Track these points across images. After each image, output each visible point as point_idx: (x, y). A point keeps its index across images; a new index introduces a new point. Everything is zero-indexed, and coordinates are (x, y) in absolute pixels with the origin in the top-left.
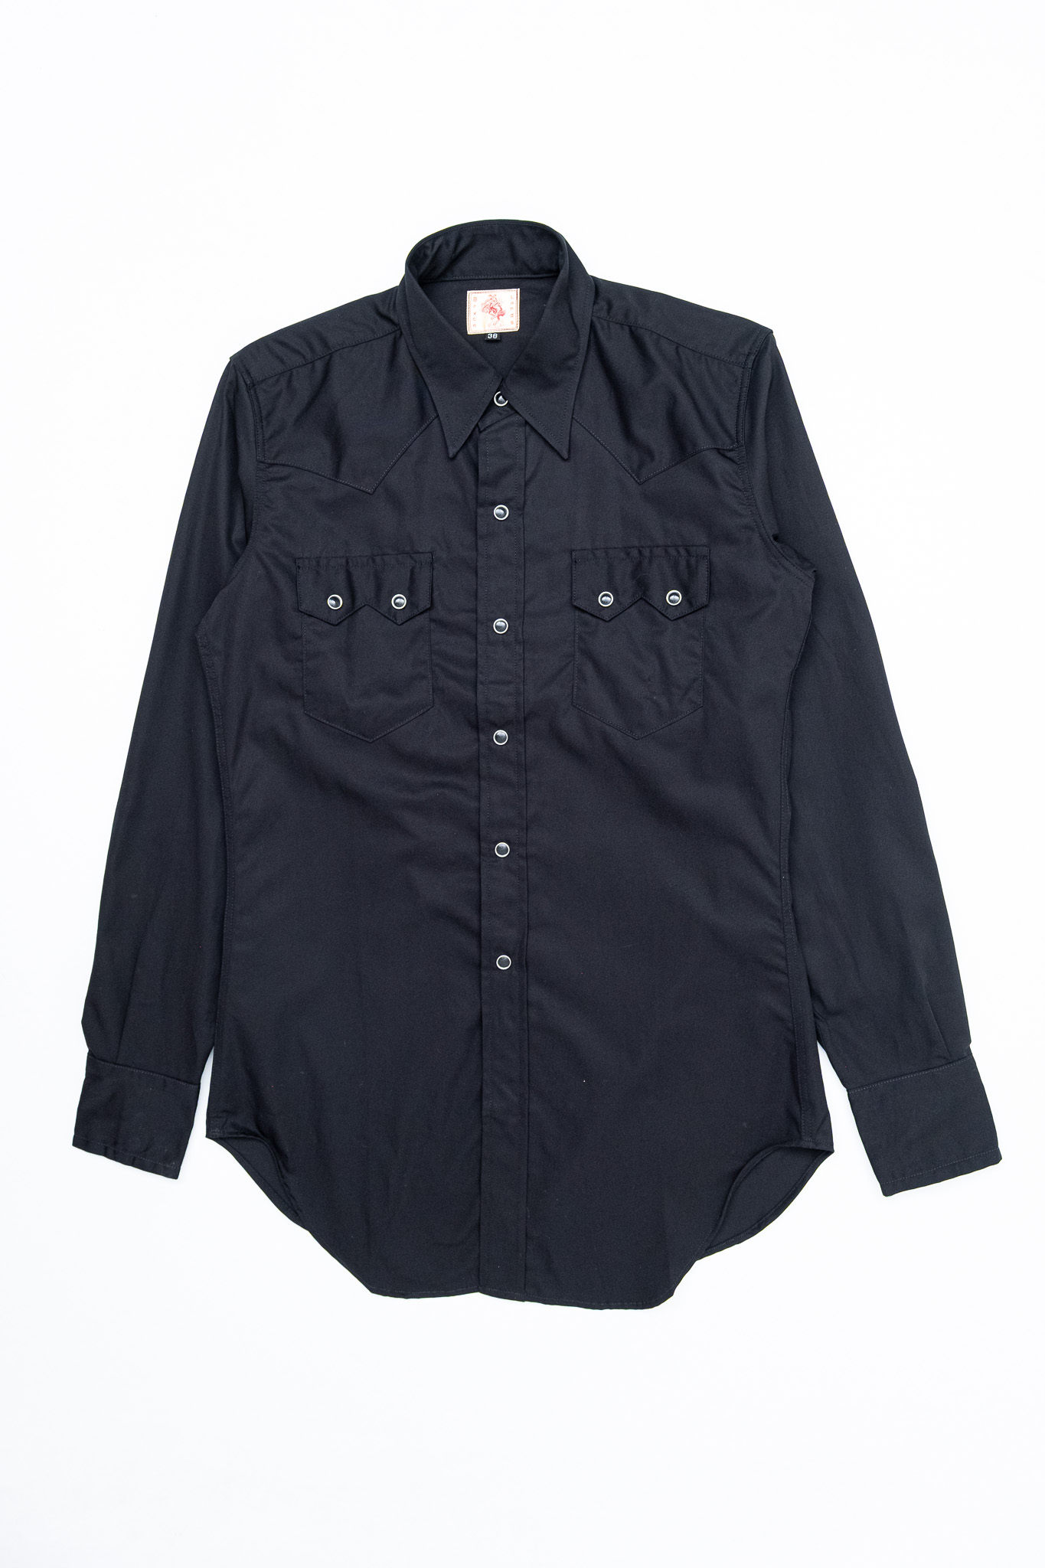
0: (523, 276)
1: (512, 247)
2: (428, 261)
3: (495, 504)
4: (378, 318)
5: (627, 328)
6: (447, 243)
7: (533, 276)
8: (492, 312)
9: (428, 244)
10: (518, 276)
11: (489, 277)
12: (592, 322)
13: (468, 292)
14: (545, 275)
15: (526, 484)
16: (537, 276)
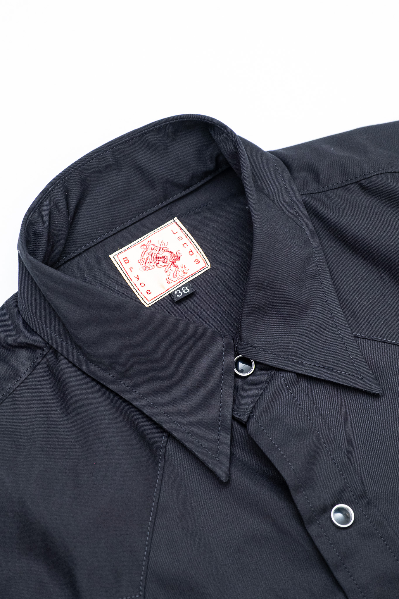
0: (171, 200)
1: (140, 170)
2: (44, 240)
3: (326, 510)
4: (8, 353)
5: (355, 188)
6: (56, 205)
7: (184, 193)
8: (161, 264)
9: (36, 217)
10: (165, 203)
11: (126, 225)
12: (305, 204)
13: (111, 256)
14: (199, 184)
15: (349, 455)
16: (191, 189)
